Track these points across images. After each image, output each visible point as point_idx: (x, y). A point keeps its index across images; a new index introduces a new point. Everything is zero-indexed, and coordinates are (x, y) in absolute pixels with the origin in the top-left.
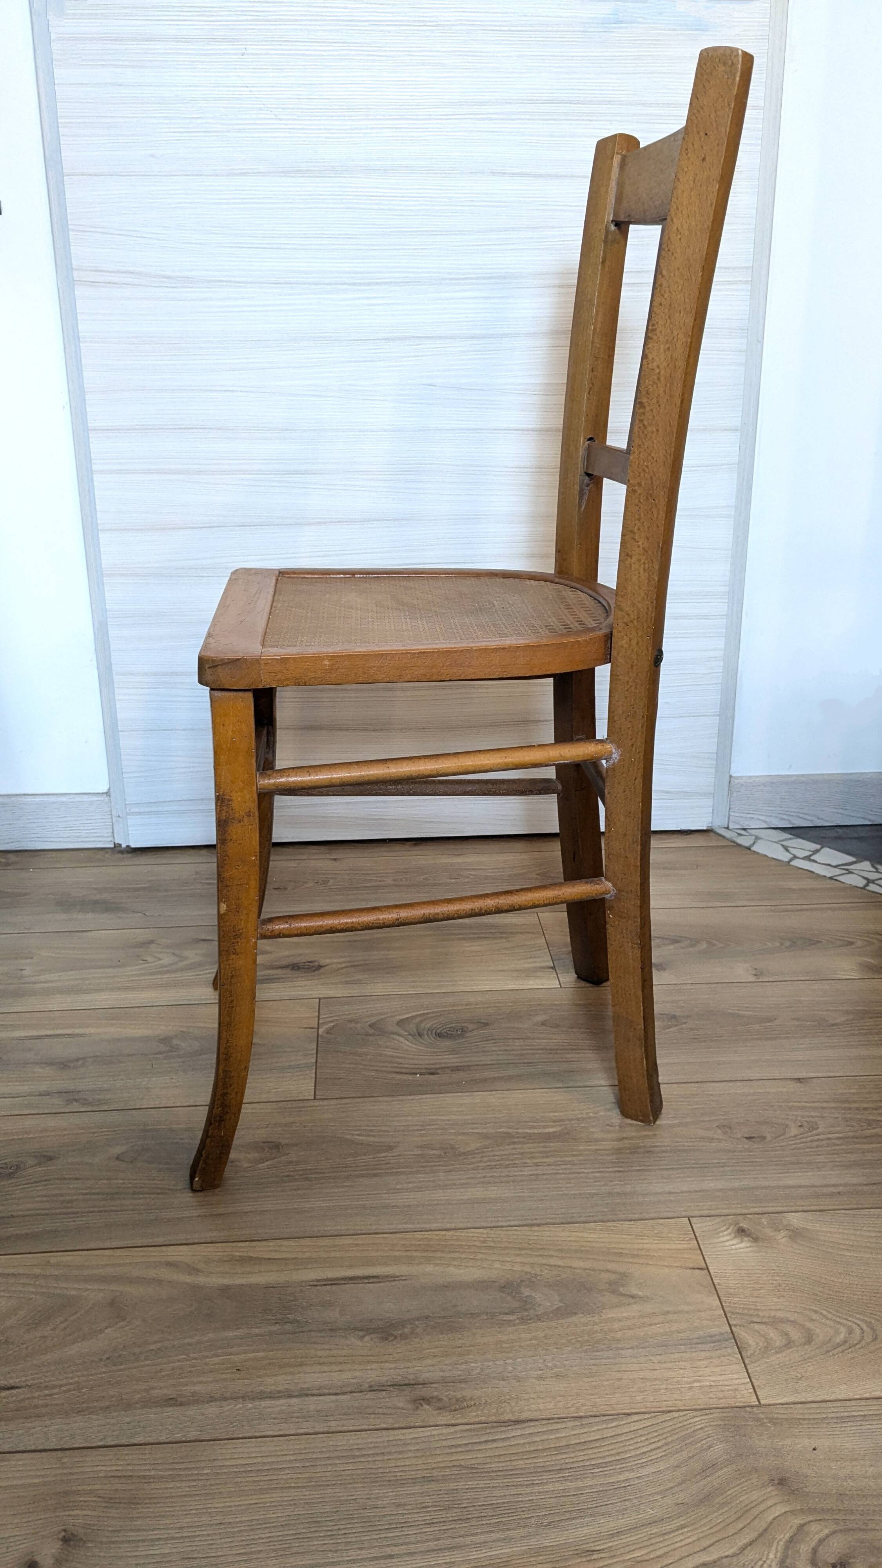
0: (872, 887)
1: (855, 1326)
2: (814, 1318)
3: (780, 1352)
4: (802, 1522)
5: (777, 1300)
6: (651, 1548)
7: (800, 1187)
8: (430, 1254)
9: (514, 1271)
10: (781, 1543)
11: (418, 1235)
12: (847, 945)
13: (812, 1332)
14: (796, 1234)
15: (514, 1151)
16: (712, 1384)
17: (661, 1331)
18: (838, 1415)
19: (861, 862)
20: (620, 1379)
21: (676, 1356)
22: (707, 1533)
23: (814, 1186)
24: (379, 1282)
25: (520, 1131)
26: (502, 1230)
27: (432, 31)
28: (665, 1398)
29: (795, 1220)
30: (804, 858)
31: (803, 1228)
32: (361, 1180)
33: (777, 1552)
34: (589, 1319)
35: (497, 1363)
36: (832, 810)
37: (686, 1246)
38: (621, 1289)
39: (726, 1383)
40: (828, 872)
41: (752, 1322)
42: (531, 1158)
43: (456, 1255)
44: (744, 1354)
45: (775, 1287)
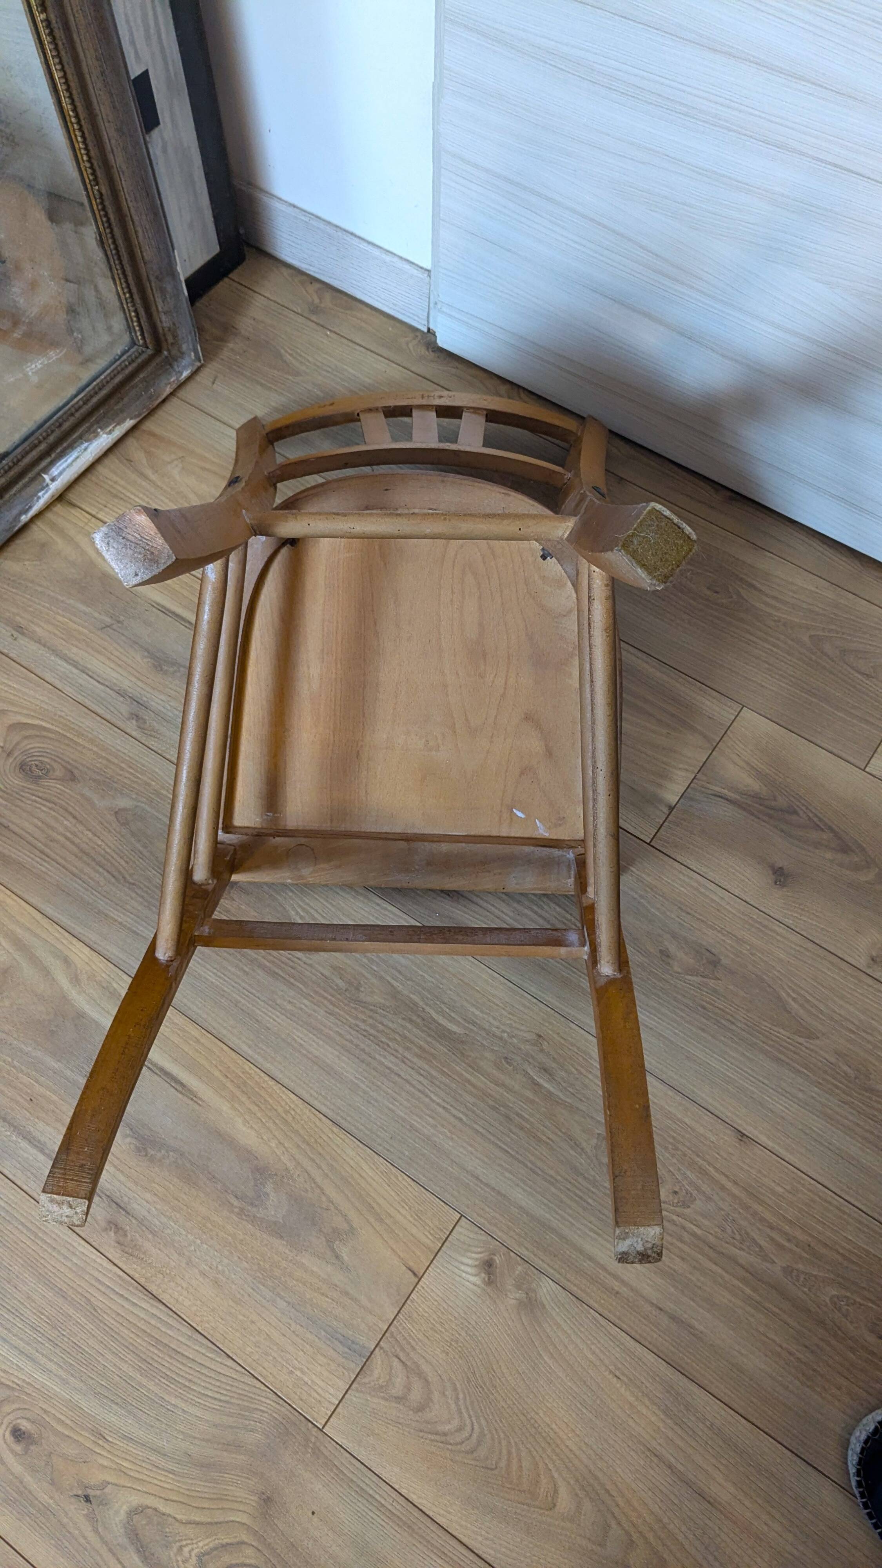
1: (468, 1428)
2: (447, 1393)
3: (386, 1400)
4: (246, 1540)
5: (438, 1353)
6: (138, 1468)
8: (238, 1094)
9: (280, 1159)
10: (217, 1542)
11: (247, 1066)
13: (431, 1404)
14: (529, 1304)
16: (309, 1383)
17: (325, 1306)
18: (364, 1487)
20: (253, 1322)
21: (312, 1337)
22: (182, 1490)
24: (181, 1093)
26: (310, 1110)
28: (266, 1364)
29: (546, 1289)
33: (207, 1545)
34: (287, 1251)
35: (189, 1236)
37: (428, 1242)
38: (337, 1243)
39: (319, 1391)
41: (397, 1357)
42: (408, 1049)
43: (255, 1109)
44: (358, 1379)
45: (452, 1340)
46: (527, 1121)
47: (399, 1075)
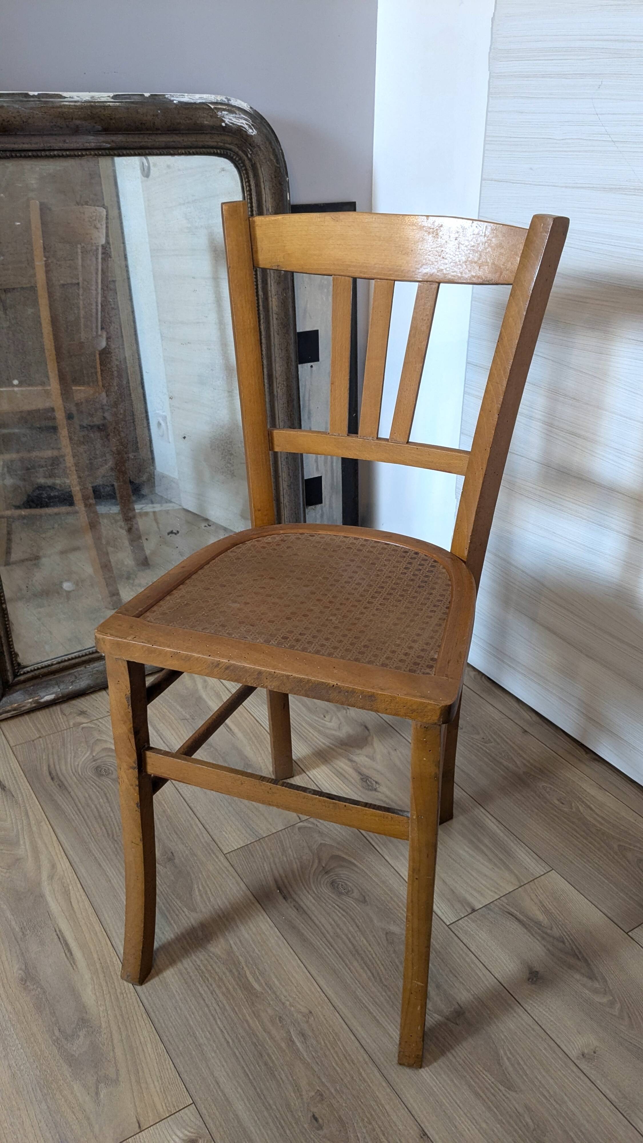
8: (100, 971)
15: (221, 974)
17: (69, 1120)
21: (48, 1136)
24: (68, 958)
26: (136, 999)
34: (68, 1076)
38: (102, 1085)
42: (219, 987)
43: (104, 984)
46: (273, 1062)
47: (204, 1000)
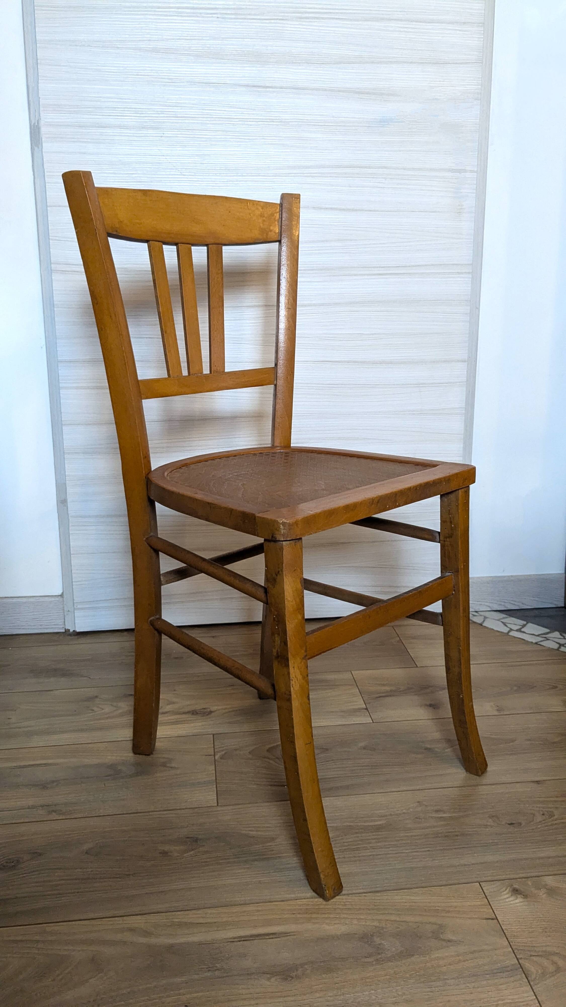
0: (563, 649)
3: (553, 976)
5: (546, 939)
7: (549, 858)
8: (309, 916)
11: (299, 902)
12: (553, 688)
14: (552, 892)
15: (357, 839)
16: (511, 1001)
17: (472, 965)
19: (553, 632)
20: (449, 1001)
21: (485, 982)
23: (559, 857)
24: (276, 938)
25: (359, 824)
27: (277, 125)
29: (550, 881)
30: (517, 630)
31: (556, 887)
32: (256, 863)
34: (423, 959)
35: (365, 993)
36: (531, 598)
38: (441, 936)
39: (520, 1000)
40: (534, 640)
41: (531, 956)
43: (325, 916)
44: (529, 979)
45: (543, 929)
46: (456, 832)
47: (379, 855)
